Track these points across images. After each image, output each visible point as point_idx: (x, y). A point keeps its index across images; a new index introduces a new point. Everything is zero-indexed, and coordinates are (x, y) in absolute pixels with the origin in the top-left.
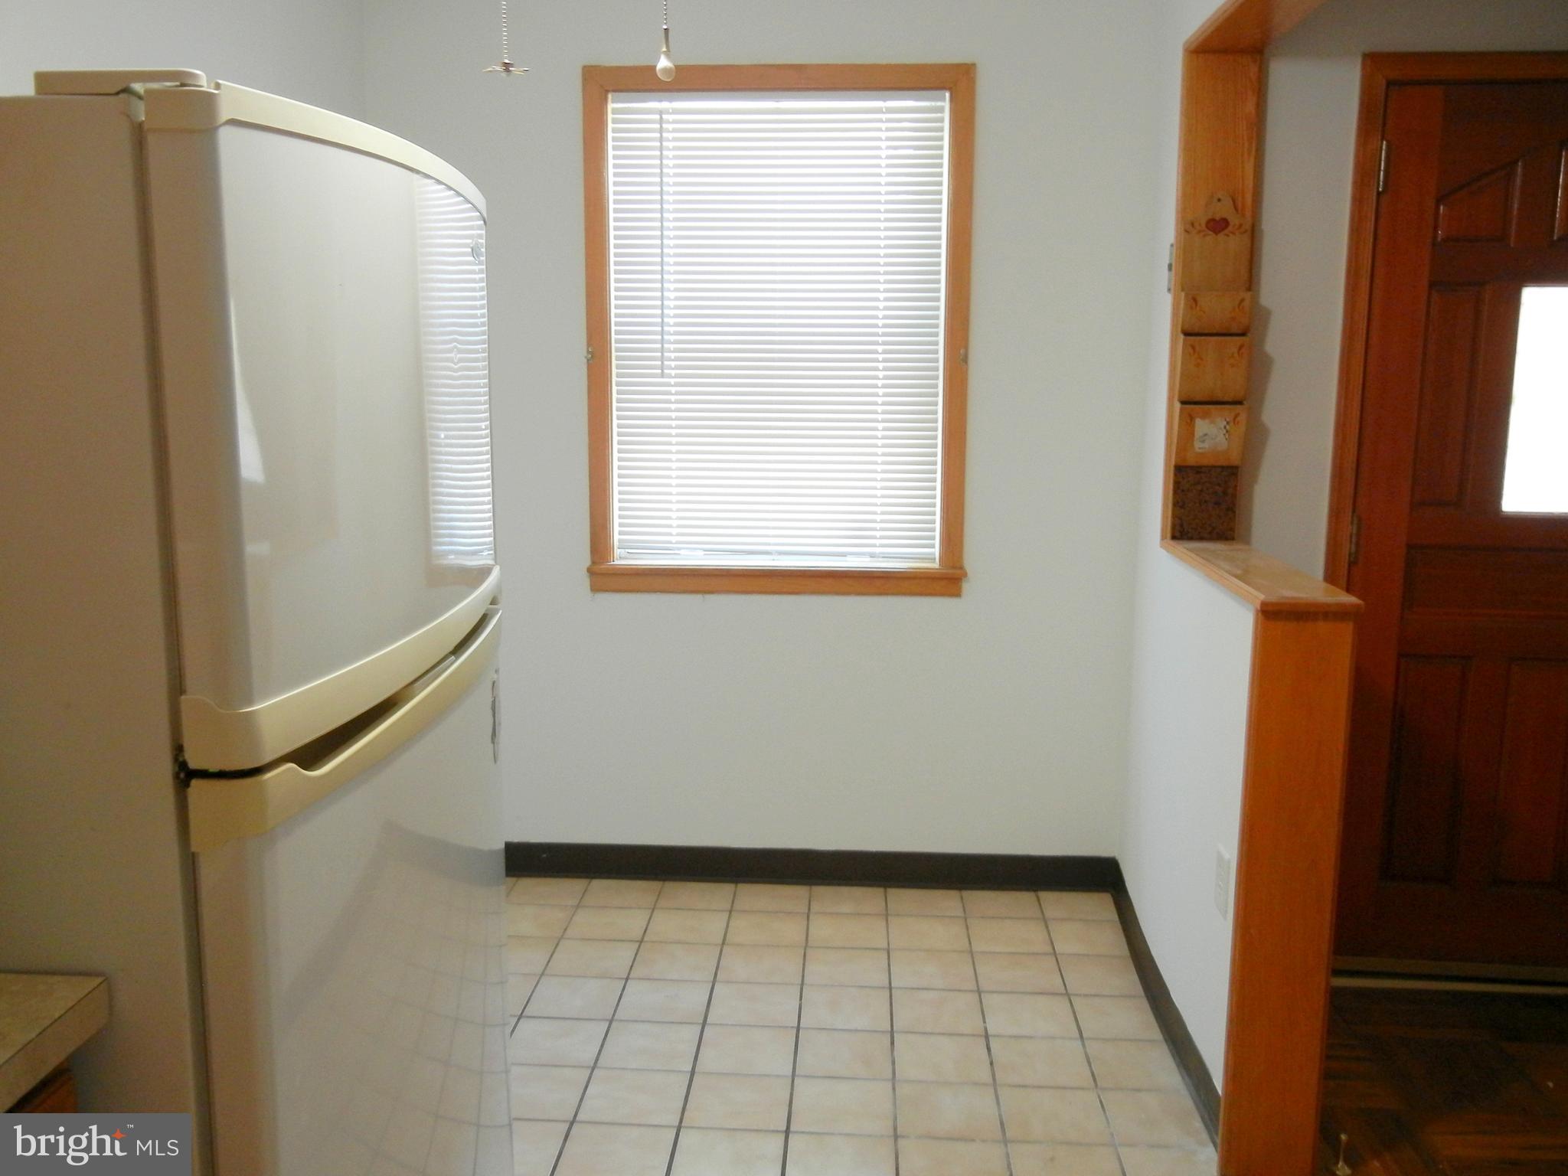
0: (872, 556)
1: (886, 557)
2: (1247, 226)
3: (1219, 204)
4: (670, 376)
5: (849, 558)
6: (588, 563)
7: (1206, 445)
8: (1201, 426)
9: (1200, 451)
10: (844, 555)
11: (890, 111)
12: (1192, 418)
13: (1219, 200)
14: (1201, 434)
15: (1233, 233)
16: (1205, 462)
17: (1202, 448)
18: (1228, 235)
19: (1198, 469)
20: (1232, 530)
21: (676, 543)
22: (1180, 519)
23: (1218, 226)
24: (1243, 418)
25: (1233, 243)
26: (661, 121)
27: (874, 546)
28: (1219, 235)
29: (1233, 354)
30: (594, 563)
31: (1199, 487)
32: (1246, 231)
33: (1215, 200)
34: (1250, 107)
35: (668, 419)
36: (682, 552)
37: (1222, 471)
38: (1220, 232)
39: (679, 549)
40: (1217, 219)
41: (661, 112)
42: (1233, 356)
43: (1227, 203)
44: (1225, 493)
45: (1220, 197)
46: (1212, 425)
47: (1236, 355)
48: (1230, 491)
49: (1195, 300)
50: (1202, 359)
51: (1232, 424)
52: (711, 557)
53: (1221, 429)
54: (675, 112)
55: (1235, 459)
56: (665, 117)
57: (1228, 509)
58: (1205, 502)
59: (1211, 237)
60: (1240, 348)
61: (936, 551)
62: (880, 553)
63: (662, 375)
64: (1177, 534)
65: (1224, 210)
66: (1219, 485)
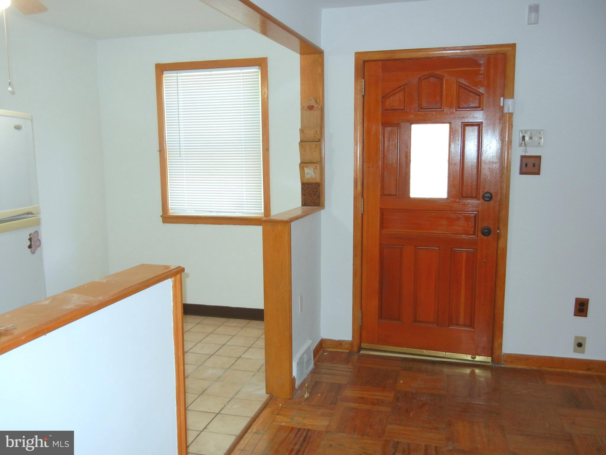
0: (243, 213)
1: (247, 213)
2: (320, 107)
3: (311, 101)
4: (183, 157)
5: (236, 214)
6: (161, 214)
7: (309, 176)
8: (307, 170)
9: (308, 178)
10: (235, 212)
11: (243, 73)
12: (303, 168)
13: (311, 100)
14: (307, 172)
15: (316, 110)
16: (310, 181)
17: (308, 177)
18: (314, 111)
19: (308, 184)
20: (320, 203)
21: (187, 208)
22: (304, 200)
23: (311, 108)
24: (318, 167)
25: (316, 113)
26: (177, 79)
27: (244, 209)
28: (312, 111)
29: (314, 147)
30: (163, 214)
31: (309, 189)
32: (319, 109)
33: (310, 100)
34: (320, 71)
35: (183, 170)
36: (188, 211)
37: (316, 184)
38: (312, 110)
39: (187, 210)
40: (311, 106)
41: (177, 77)
42: (314, 148)
43: (313, 101)
44: (317, 191)
45: (311, 99)
46: (309, 170)
47: (315, 147)
48: (318, 191)
49: (303, 131)
50: (305, 149)
51: (315, 169)
52: (204, 213)
53: (312, 171)
54: (182, 76)
55: (318, 180)
56: (178, 78)
57: (318, 196)
58: (311, 194)
59: (309, 111)
60: (316, 146)
61: (263, 211)
62: (246, 212)
63: (180, 156)
64: (303, 204)
65: (313, 103)
66: (315, 189)
